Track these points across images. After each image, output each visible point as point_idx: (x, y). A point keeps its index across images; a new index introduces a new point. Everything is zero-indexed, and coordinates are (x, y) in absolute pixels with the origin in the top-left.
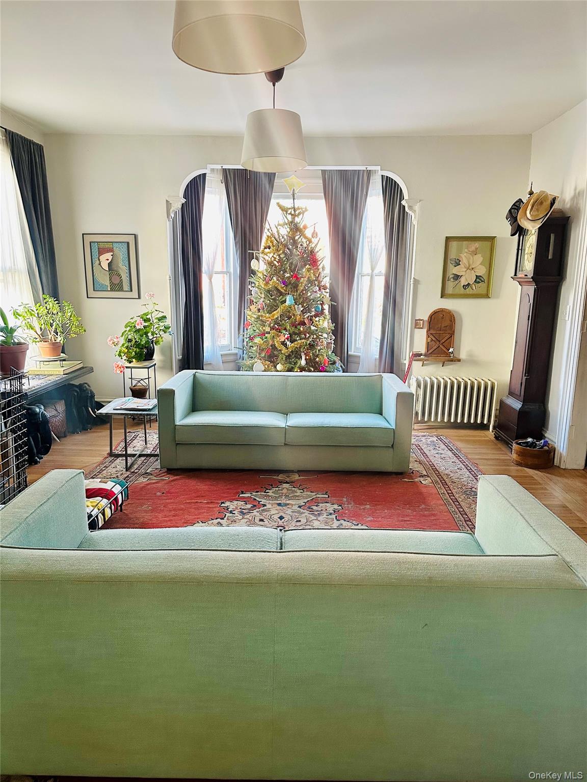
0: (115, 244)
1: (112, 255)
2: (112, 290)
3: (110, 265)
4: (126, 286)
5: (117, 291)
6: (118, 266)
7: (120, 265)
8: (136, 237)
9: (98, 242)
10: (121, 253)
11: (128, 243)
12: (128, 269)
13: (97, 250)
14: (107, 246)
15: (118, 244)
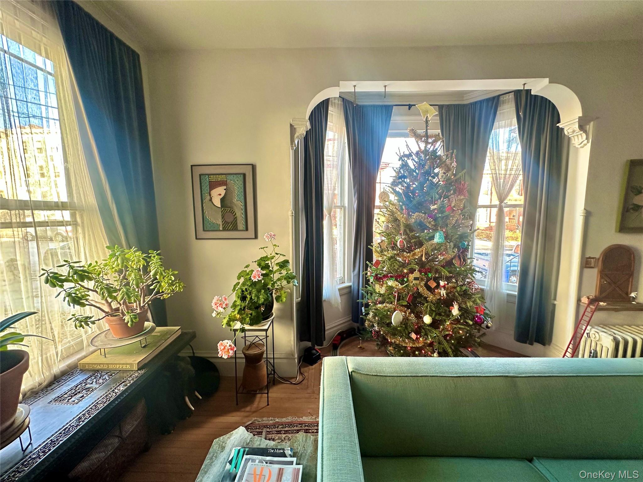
0: (229, 176)
1: (225, 189)
2: (224, 229)
3: (222, 200)
4: (241, 225)
5: (230, 230)
6: (232, 202)
7: (235, 201)
8: (254, 167)
9: (209, 175)
10: (236, 186)
11: (244, 175)
12: (243, 204)
13: (208, 183)
14: (220, 178)
15: (232, 176)
